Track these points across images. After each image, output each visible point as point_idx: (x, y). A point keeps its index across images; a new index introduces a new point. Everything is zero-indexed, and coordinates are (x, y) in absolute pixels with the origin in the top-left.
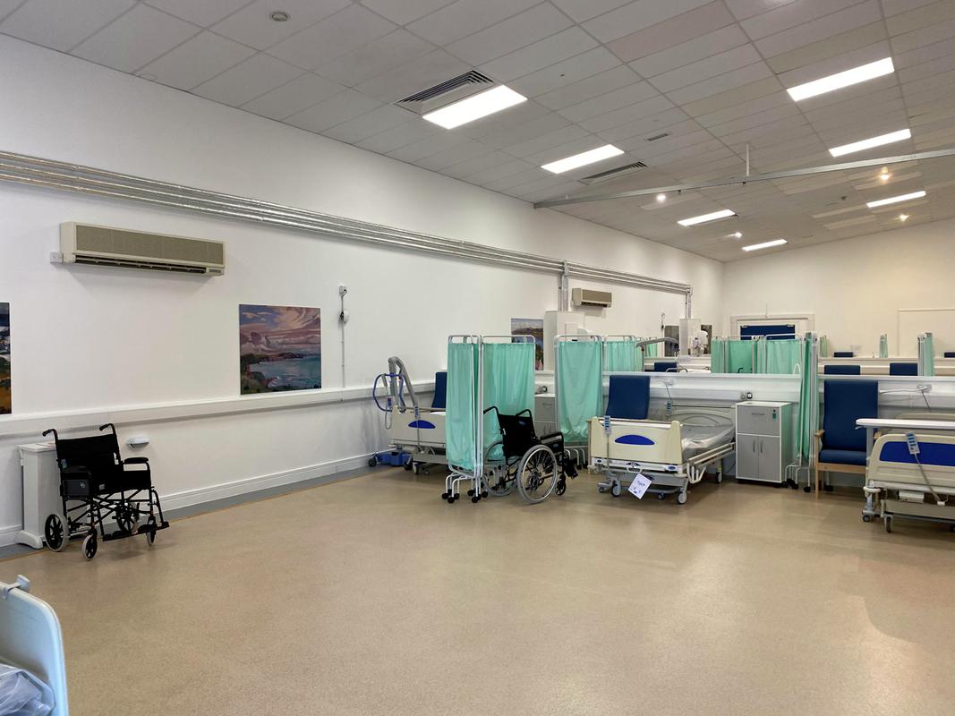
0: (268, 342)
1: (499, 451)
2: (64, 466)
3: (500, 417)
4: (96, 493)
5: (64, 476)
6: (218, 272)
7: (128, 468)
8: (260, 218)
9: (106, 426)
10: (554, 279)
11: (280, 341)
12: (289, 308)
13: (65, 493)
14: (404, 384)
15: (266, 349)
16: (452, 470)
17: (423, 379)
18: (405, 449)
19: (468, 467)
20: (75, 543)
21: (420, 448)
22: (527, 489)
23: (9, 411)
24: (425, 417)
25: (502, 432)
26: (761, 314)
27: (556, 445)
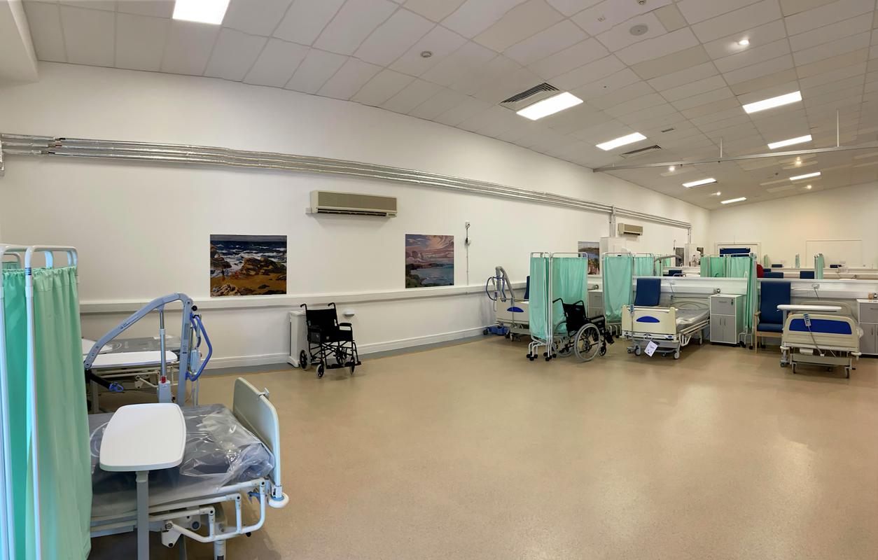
0: (422, 257)
1: (564, 327)
2: (310, 325)
3: (564, 305)
4: (323, 340)
5: (310, 330)
6: (394, 215)
7: (342, 328)
8: (418, 181)
9: (331, 304)
10: (607, 217)
11: (429, 256)
12: (435, 236)
13: (310, 340)
14: (506, 283)
15: (420, 260)
16: (533, 339)
17: (517, 280)
18: (505, 325)
19: (543, 338)
20: (314, 367)
21: (514, 325)
22: (581, 352)
23: (285, 293)
24: (517, 305)
25: (565, 315)
26: (732, 242)
27: (600, 324)
